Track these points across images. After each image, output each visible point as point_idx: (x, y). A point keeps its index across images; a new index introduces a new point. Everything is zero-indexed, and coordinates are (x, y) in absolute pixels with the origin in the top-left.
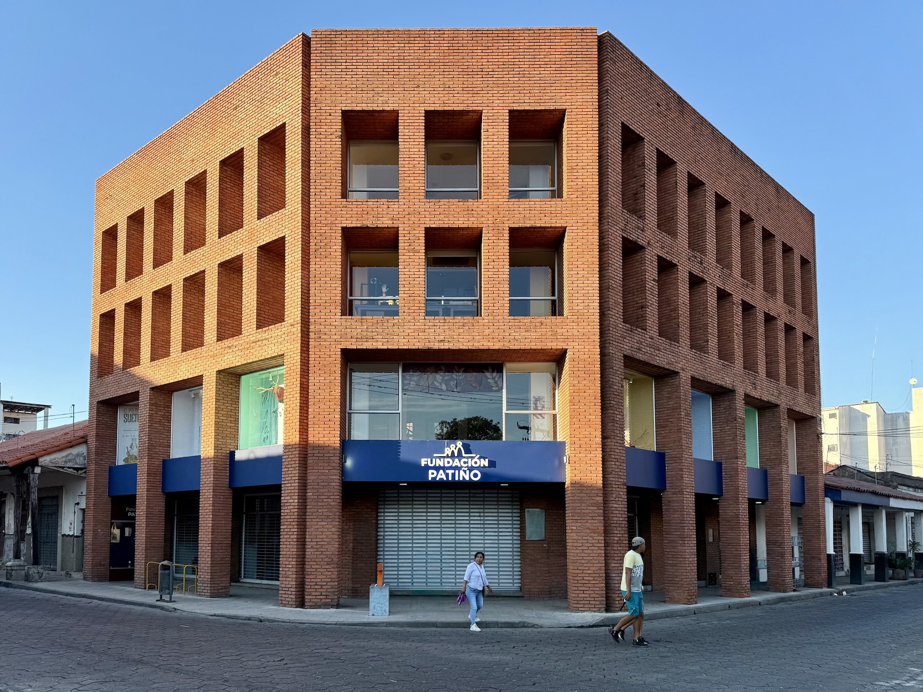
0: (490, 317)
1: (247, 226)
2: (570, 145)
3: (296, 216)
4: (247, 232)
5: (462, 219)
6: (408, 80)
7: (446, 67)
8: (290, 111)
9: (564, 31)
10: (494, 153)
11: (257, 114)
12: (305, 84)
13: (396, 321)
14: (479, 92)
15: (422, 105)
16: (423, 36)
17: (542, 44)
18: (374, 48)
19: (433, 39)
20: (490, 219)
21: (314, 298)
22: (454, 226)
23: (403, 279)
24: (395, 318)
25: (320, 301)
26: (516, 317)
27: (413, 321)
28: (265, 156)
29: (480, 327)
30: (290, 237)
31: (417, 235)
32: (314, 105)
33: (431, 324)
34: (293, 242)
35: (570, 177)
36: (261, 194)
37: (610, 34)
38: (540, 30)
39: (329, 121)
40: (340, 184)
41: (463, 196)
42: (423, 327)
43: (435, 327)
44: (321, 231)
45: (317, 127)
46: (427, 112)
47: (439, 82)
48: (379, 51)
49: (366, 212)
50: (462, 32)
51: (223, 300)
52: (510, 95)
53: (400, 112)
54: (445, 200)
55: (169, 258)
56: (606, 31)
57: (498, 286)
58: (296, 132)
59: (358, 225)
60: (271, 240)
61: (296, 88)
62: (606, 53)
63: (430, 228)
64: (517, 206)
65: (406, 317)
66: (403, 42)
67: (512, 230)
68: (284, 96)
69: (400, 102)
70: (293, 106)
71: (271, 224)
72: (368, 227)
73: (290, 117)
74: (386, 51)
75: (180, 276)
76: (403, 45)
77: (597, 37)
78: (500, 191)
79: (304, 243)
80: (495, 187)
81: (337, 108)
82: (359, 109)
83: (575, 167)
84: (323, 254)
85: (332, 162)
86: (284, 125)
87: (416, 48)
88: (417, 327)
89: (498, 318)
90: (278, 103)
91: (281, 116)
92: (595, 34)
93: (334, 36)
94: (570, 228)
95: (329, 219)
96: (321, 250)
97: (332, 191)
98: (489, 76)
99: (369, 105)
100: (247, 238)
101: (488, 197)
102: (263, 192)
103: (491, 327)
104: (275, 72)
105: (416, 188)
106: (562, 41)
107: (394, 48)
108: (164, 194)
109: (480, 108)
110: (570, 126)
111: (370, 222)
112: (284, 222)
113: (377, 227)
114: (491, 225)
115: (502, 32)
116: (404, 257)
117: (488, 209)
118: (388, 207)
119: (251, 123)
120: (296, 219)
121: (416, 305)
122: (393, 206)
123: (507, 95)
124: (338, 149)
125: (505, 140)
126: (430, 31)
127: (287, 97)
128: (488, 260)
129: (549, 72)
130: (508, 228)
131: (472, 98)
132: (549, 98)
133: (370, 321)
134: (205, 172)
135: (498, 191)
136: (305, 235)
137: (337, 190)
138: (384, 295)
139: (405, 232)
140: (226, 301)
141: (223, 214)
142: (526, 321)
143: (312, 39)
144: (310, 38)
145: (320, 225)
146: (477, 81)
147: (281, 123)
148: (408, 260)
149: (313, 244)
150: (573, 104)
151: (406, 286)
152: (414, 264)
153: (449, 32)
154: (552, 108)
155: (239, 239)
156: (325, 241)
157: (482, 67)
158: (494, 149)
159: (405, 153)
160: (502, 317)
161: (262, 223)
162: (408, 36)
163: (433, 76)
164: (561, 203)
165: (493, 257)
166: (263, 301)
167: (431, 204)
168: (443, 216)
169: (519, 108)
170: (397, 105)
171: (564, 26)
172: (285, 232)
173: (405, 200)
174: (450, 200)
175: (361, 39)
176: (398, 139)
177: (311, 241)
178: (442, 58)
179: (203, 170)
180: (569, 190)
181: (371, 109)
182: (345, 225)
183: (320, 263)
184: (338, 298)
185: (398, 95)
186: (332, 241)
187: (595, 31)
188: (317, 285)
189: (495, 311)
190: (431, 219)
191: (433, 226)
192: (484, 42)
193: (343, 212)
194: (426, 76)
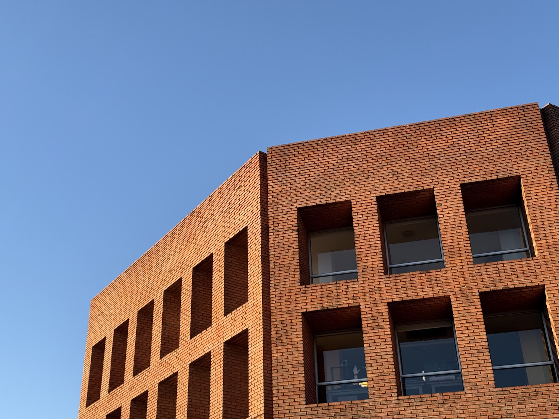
0: (473, 391)
1: (215, 324)
2: (531, 207)
3: (258, 308)
4: (215, 329)
5: (426, 289)
6: (358, 173)
7: (393, 158)
8: (251, 216)
9: (504, 111)
10: (451, 223)
11: (224, 223)
12: (263, 191)
13: (366, 404)
14: (427, 173)
15: (373, 192)
16: (368, 136)
17: (484, 125)
18: (324, 153)
19: (378, 137)
20: (456, 286)
21: (277, 388)
22: (418, 298)
23: (369, 358)
24: (365, 401)
25: (283, 391)
26: (504, 389)
27: (385, 403)
28: (232, 258)
29: (464, 404)
30: (253, 329)
31: (380, 311)
32: (272, 207)
33: (405, 405)
34: (255, 334)
35: (538, 236)
36: (227, 292)
37: (553, 106)
38: (480, 114)
39: (285, 219)
40: (299, 273)
41: (425, 268)
42: (397, 409)
43: (411, 408)
44: (282, 319)
45: (275, 225)
46: (378, 198)
47: (388, 171)
48: (329, 155)
49: (325, 295)
50: (405, 128)
51: (193, 401)
52: (459, 171)
53: (352, 201)
54: (406, 274)
55: (148, 364)
56: (549, 104)
57: (477, 355)
58: (256, 233)
59: (319, 309)
60: (235, 334)
61: (256, 196)
62: (553, 122)
63: (393, 303)
64: (484, 270)
65: (377, 399)
66: (351, 144)
67: (482, 295)
68: (245, 205)
69: (352, 193)
70: (254, 211)
71: (236, 319)
72: (328, 310)
73: (251, 221)
74: (335, 154)
75: (156, 381)
76: (350, 147)
77: (539, 110)
78: (463, 258)
79: (265, 333)
80: (457, 255)
81: (293, 207)
82: (313, 204)
83: (542, 226)
84: (284, 341)
85: (290, 254)
86: (246, 229)
87: (363, 147)
88: (391, 410)
89: (483, 391)
90: (241, 211)
91: (244, 222)
92: (537, 108)
93: (288, 150)
94: (548, 286)
95: (289, 306)
96: (282, 338)
97: (291, 279)
98: (435, 159)
99: (322, 200)
100: (215, 335)
101: (451, 265)
102: (229, 290)
103: (477, 403)
104: (238, 186)
105: (374, 266)
106: (504, 119)
107: (342, 151)
108: (146, 304)
109: (432, 187)
110: (527, 189)
111: (329, 304)
112: (247, 315)
113: (338, 309)
114: (459, 292)
115: (443, 121)
116: (368, 335)
117: (453, 277)
118: (348, 288)
119: (219, 231)
120: (258, 311)
121: (387, 384)
122: (353, 286)
123: (456, 172)
124: (295, 242)
125: (460, 211)
126: (374, 131)
127: (248, 205)
128: (461, 329)
129: (496, 147)
130: (478, 294)
131: (422, 180)
132: (500, 168)
133: (338, 407)
134: (180, 280)
135: (461, 258)
136: (267, 324)
137: (296, 279)
138: (356, 377)
139: (367, 309)
140: (197, 401)
141: (195, 316)
142: (517, 391)
143: (268, 155)
144: (266, 155)
145: (281, 313)
146: (425, 164)
147: (244, 227)
148: (373, 338)
149: (274, 332)
150: (526, 170)
151: (373, 365)
152: (380, 340)
153: (393, 130)
154: (505, 176)
155: (208, 337)
156: (286, 328)
157: (428, 152)
158: (450, 221)
159: (361, 236)
160: (487, 390)
161: (228, 319)
162: (355, 139)
163: (381, 167)
164: (533, 262)
165: (466, 325)
166: (230, 397)
167: (391, 279)
168: (405, 289)
169: (470, 181)
170: (349, 196)
171: (505, 107)
172: (249, 325)
173: (364, 279)
174: (411, 273)
175: (312, 148)
176: (352, 224)
177: (272, 330)
178: (389, 151)
179: (179, 278)
180: (539, 248)
181: (325, 203)
182: (305, 310)
183: (282, 351)
184: (302, 385)
185: (349, 188)
186: (293, 327)
187: (536, 106)
188: (279, 374)
189: (478, 384)
190: (394, 293)
191: (397, 300)
192: (427, 132)
193: (302, 298)
194: (374, 168)
